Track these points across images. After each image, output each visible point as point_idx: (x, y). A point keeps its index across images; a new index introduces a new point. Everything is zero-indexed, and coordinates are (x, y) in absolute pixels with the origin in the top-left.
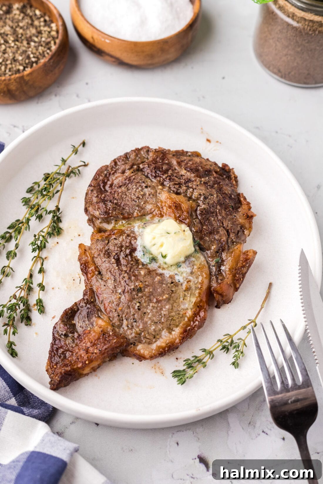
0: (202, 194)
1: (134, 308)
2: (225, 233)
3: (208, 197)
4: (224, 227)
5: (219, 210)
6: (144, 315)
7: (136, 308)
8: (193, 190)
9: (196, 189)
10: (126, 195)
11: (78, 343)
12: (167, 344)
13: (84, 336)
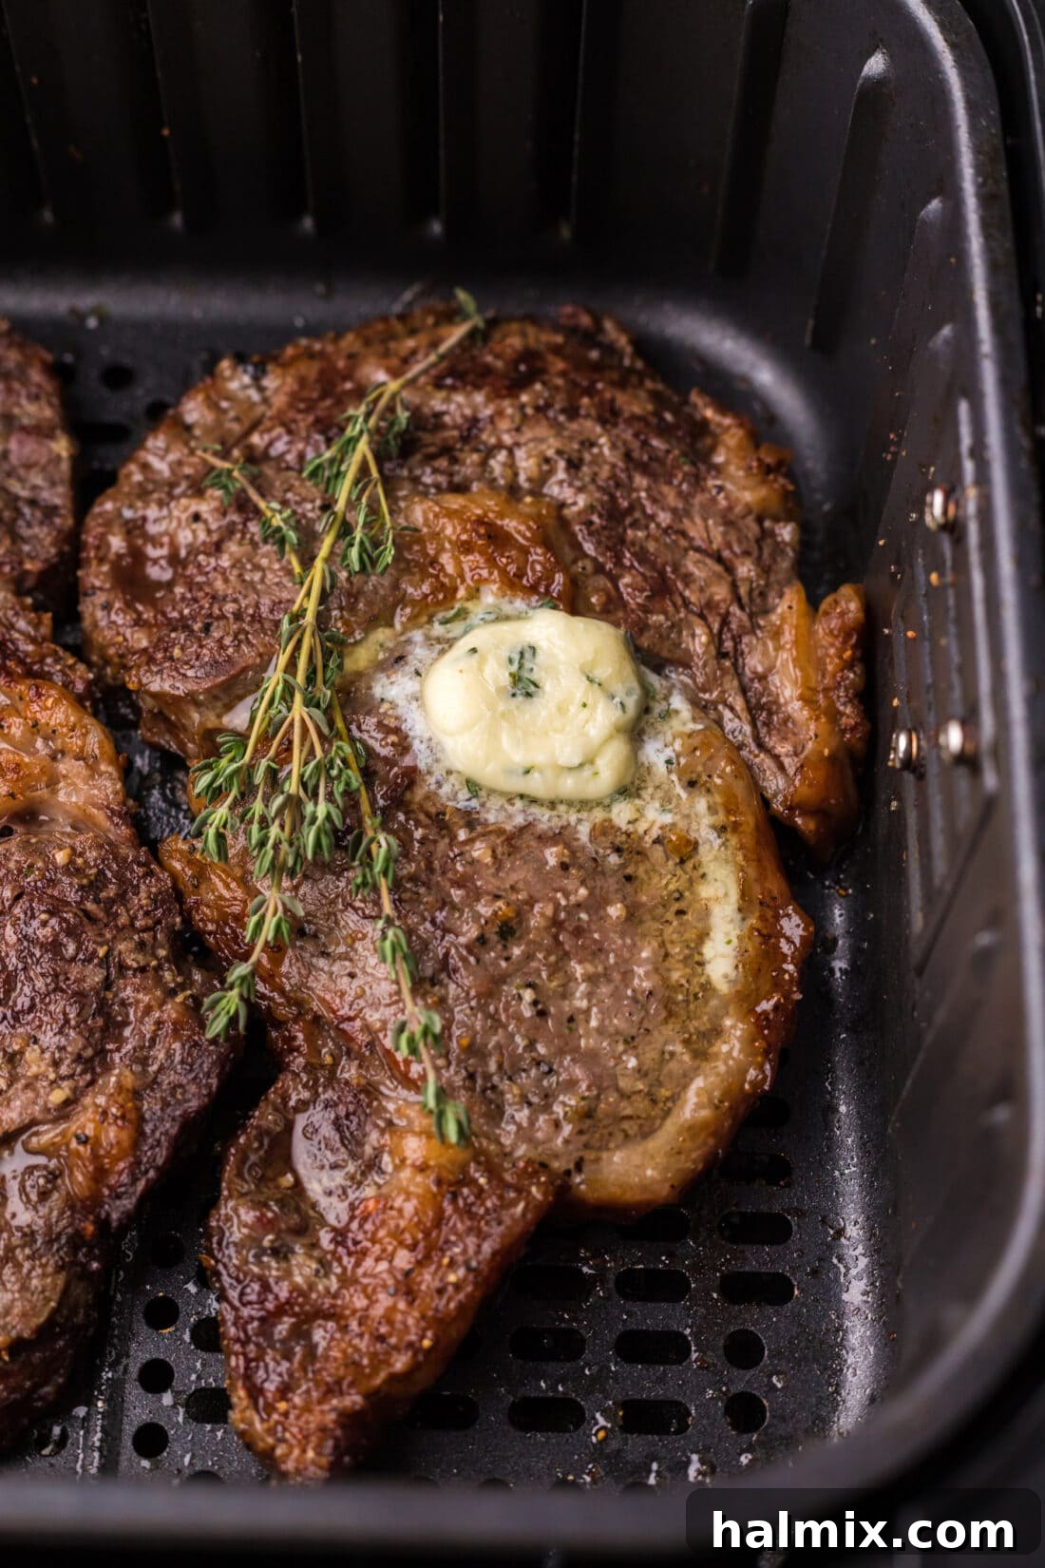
0: (550, 453)
1: (519, 1018)
2: (714, 572)
3: (581, 460)
4: (698, 550)
5: (648, 490)
6: (570, 1029)
7: (527, 1012)
8: (511, 451)
9: (517, 444)
10: (257, 567)
11: (350, 1267)
12: (717, 1108)
13: (369, 1226)
